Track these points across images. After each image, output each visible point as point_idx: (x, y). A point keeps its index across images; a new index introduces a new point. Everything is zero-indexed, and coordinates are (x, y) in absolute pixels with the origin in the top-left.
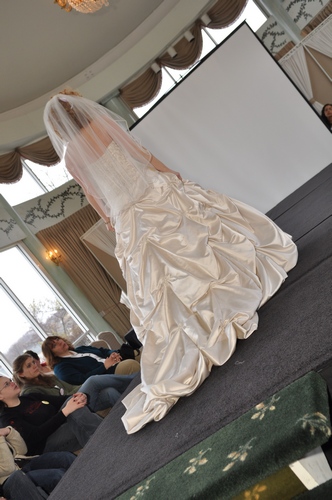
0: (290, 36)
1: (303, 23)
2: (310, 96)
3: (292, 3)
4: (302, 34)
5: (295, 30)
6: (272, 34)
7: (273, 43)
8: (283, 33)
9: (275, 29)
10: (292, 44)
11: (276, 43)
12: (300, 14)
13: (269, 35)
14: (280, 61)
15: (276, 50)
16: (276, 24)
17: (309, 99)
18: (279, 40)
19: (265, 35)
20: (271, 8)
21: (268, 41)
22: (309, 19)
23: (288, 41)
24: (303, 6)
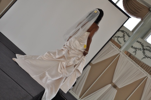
0: (124, 45)
1: (131, 51)
2: (93, 62)
3: (140, 43)
4: (125, 51)
5: (127, 47)
6: (124, 35)
7: (119, 37)
8: (125, 41)
9: (126, 37)
10: (120, 47)
11: (119, 39)
12: (136, 49)
13: (123, 34)
14: (110, 42)
15: (116, 39)
16: (129, 36)
17: (92, 62)
18: (121, 40)
19: (123, 31)
20: (137, 32)
21: (120, 34)
22: (133, 54)
23: (121, 45)
24: (140, 49)
